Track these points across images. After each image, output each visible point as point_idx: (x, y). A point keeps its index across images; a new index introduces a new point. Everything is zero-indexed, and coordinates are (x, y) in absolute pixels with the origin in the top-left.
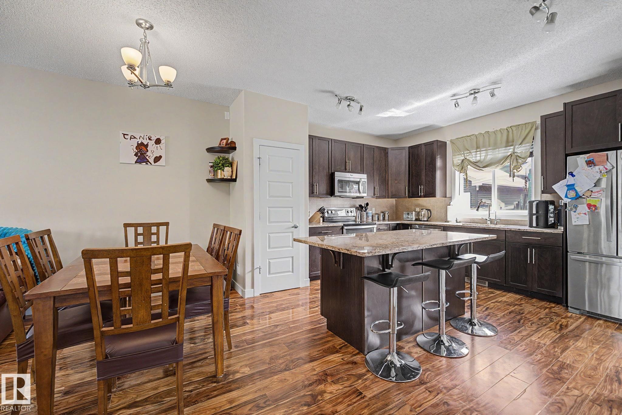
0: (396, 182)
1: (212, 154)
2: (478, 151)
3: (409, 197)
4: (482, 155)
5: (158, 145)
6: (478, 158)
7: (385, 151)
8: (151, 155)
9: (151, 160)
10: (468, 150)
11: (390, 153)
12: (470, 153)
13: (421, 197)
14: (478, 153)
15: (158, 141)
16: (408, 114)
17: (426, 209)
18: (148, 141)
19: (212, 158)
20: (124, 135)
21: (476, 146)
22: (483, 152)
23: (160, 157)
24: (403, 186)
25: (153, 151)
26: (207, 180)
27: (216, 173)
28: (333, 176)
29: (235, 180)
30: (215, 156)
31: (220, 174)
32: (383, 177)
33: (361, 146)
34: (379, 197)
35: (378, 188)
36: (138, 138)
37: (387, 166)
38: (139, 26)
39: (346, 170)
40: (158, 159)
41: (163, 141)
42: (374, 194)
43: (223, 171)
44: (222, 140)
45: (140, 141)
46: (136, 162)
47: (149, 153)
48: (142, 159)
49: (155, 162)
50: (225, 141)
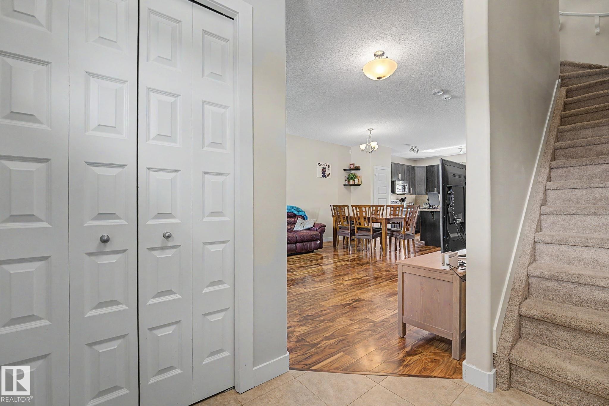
0: (420, 185)
1: (347, 172)
7: (413, 168)
8: (327, 173)
9: (327, 176)
11: (417, 169)
15: (329, 167)
20: (319, 163)
24: (422, 187)
26: (344, 185)
27: (349, 181)
28: (393, 183)
29: (359, 185)
30: (348, 173)
31: (352, 182)
32: (413, 183)
33: (404, 166)
34: (412, 194)
35: (411, 189)
36: (323, 164)
37: (415, 176)
38: (368, 130)
39: (398, 179)
40: (329, 175)
41: (330, 166)
42: (409, 192)
43: (354, 180)
44: (350, 164)
45: (323, 166)
46: (322, 177)
47: (326, 172)
48: (324, 175)
49: (328, 177)
50: (352, 165)
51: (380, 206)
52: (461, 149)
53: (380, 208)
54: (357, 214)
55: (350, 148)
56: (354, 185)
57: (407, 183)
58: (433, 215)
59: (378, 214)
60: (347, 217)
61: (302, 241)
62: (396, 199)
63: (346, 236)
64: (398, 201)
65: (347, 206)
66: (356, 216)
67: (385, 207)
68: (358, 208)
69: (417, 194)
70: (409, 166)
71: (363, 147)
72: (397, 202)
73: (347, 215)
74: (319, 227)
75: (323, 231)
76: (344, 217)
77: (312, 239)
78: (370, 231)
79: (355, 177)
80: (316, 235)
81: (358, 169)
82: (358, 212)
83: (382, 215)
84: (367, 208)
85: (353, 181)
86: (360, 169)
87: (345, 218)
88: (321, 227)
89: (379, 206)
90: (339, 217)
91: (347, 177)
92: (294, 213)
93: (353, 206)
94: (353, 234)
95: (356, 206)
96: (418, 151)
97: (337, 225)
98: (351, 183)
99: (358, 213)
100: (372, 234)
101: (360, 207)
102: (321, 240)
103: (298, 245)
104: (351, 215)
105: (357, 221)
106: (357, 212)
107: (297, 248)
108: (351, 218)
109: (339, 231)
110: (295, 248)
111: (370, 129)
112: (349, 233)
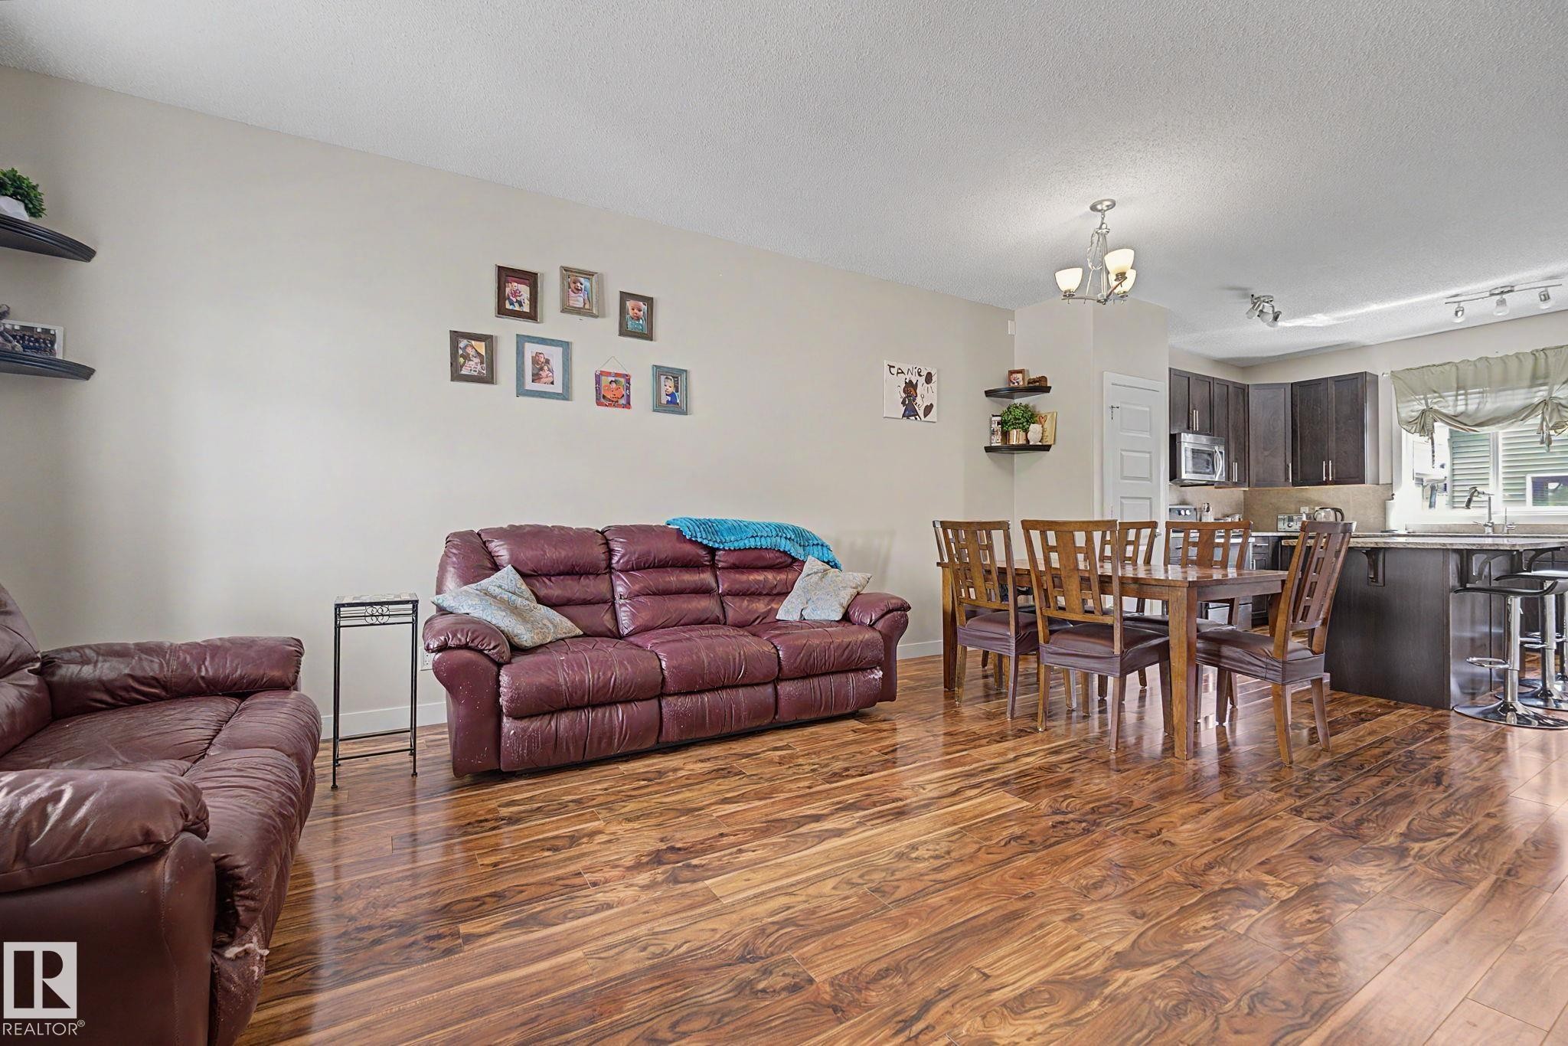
0: (1266, 453)
1: (996, 402)
2: (1461, 395)
3: (1294, 484)
4: (1469, 402)
5: (929, 386)
6: (1461, 408)
7: (1243, 390)
8: (920, 404)
9: (921, 413)
10: (1435, 392)
11: (1253, 395)
12: (1441, 397)
13: (1326, 483)
14: (1459, 398)
15: (929, 379)
16: (1335, 322)
17: (1333, 509)
18: (918, 377)
19: (998, 406)
20: (890, 367)
21: (1455, 386)
22: (1473, 396)
23: (932, 405)
24: (1280, 460)
25: (925, 395)
26: (988, 449)
27: (1005, 435)
28: (1174, 441)
29: (1047, 448)
30: (1002, 404)
31: (1016, 437)
32: (1240, 444)
33: (1209, 381)
34: (1236, 485)
35: (1235, 466)
36: (906, 372)
37: (1247, 420)
38: (1093, 208)
39: (1189, 428)
40: (928, 409)
41: (934, 378)
42: (1229, 477)
43: (1026, 431)
44: (1011, 373)
45: (909, 377)
46: (904, 416)
47: (919, 400)
48: (910, 412)
49: (925, 416)
50: (1020, 376)
51: (1139, 526)
52: (1456, 305)
53: (1138, 536)
54: (1047, 560)
55: (1010, 314)
56: (1027, 447)
57: (1218, 444)
58: (1374, 566)
59: (1130, 559)
60: (1002, 572)
61: (806, 674)
62: (1176, 502)
63: (995, 649)
64: (1185, 510)
65: (1003, 526)
66: (1042, 567)
67: (1161, 530)
68: (1051, 535)
69: (1257, 485)
70: (1225, 384)
71: (1069, 279)
72: (1183, 512)
73: (1000, 560)
74: (881, 613)
75: (901, 627)
76: (989, 572)
77: (850, 664)
78: (1112, 639)
79: (1031, 417)
80: (867, 644)
81: (1039, 386)
82: (1053, 549)
83: (1148, 561)
84: (1097, 536)
85: (1022, 434)
86: (1047, 389)
87: (994, 575)
88: (889, 611)
89: (1132, 525)
90: (968, 568)
91: (999, 418)
92: (785, 552)
93: (1027, 526)
94: (1028, 643)
95: (1044, 526)
96: (1276, 318)
97: (957, 599)
98: (1014, 441)
99: (1054, 556)
100: (1122, 652)
101: (1064, 530)
102: (887, 663)
103: (786, 688)
104: (1021, 559)
105: (1046, 591)
106: (1047, 549)
107: (782, 703)
108: (1019, 573)
109: (965, 628)
110: (772, 700)
111: (1101, 202)
112: (1007, 640)
